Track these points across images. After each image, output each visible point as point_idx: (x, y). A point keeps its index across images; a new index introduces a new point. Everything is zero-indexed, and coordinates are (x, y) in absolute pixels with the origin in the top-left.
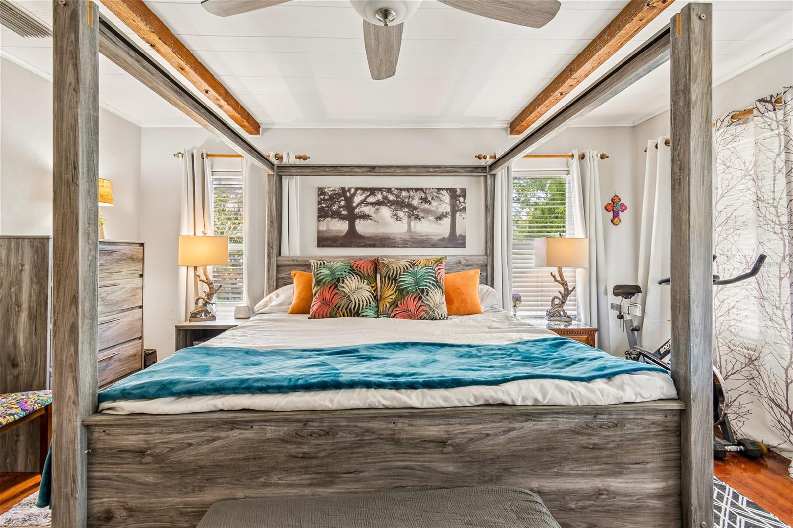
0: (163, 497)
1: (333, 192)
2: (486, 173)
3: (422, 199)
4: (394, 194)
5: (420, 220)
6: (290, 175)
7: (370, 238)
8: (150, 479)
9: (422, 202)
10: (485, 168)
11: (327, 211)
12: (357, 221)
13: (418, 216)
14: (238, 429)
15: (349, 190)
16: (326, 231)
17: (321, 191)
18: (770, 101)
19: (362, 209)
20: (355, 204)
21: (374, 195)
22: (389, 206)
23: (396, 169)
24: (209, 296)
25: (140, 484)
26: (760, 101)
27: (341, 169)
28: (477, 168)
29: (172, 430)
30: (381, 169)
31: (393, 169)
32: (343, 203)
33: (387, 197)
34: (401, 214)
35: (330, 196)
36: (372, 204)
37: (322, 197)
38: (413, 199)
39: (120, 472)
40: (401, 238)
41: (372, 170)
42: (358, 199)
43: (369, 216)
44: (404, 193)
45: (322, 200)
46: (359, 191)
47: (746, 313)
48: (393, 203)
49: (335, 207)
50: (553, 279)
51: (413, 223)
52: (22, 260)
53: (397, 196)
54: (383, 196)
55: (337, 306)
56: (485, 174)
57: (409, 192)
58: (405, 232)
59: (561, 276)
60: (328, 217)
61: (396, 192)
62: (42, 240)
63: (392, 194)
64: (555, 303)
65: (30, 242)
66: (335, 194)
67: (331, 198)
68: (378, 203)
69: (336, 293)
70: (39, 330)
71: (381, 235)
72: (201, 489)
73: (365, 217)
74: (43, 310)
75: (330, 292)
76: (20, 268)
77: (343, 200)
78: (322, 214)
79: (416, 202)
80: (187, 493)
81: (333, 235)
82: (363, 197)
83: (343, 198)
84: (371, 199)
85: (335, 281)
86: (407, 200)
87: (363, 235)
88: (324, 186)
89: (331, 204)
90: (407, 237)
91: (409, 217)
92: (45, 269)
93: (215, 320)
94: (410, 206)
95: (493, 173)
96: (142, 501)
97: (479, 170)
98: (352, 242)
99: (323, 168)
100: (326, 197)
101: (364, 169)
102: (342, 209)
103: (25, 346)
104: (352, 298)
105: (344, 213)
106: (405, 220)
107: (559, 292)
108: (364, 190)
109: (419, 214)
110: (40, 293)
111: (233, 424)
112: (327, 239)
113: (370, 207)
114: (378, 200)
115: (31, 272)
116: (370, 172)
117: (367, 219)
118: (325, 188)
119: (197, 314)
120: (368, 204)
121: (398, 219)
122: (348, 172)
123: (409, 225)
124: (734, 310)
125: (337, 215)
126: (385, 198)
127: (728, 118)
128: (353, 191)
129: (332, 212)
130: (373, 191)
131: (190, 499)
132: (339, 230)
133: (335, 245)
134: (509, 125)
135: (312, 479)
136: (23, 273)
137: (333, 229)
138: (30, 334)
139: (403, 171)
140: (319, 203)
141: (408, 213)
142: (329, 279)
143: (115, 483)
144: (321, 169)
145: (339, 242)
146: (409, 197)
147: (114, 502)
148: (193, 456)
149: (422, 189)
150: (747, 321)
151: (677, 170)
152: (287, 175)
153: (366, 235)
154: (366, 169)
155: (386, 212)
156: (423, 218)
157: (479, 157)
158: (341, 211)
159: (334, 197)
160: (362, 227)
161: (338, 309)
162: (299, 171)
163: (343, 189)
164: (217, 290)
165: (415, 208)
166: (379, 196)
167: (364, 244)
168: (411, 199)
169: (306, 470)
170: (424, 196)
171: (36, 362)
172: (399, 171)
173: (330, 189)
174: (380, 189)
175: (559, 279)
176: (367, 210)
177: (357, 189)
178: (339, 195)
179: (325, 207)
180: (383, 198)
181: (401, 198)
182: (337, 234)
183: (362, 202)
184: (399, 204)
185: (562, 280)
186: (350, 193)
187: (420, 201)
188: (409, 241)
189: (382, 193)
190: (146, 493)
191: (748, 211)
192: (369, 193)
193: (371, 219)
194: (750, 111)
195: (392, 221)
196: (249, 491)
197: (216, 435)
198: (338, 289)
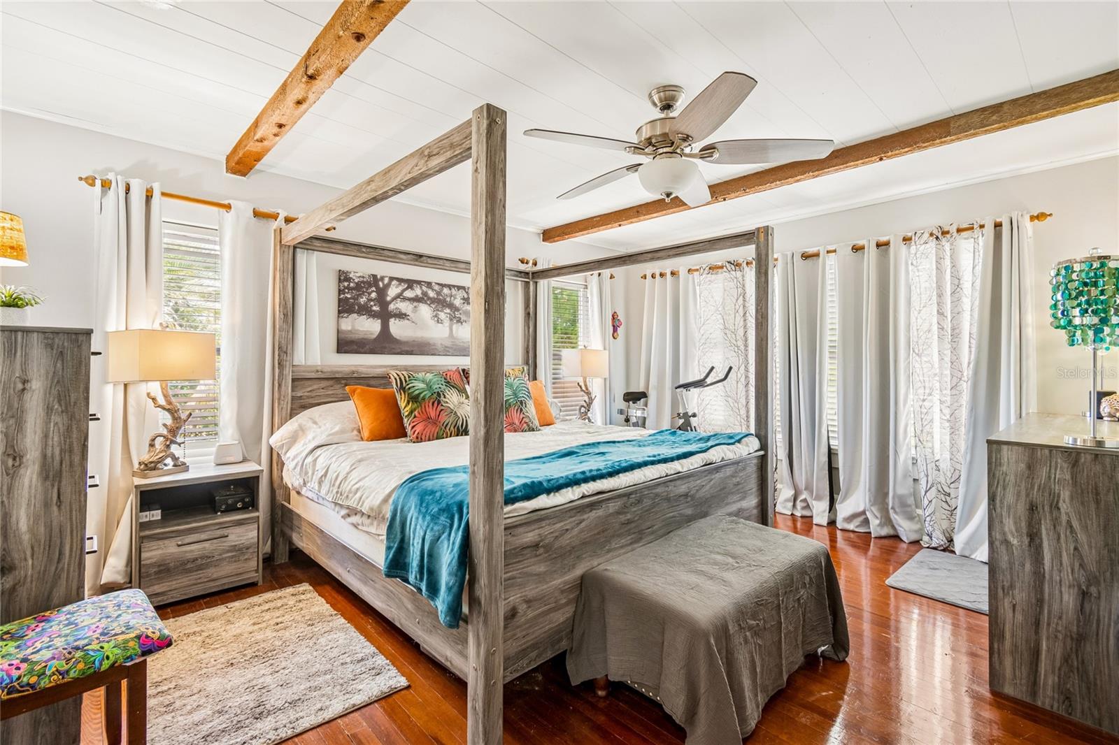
0: (551, 582)
1: (362, 279)
2: (529, 278)
3: (464, 299)
4: (435, 290)
5: (462, 323)
6: (307, 249)
7: (406, 343)
8: (541, 568)
9: (464, 303)
10: (528, 273)
11: (353, 304)
12: (392, 321)
13: (460, 318)
14: (595, 509)
15: (382, 279)
16: (350, 331)
17: (343, 277)
18: (733, 264)
19: (397, 305)
20: (389, 299)
21: (412, 289)
22: (429, 305)
23: (445, 261)
24: (173, 431)
25: (535, 575)
26: (728, 262)
27: (382, 252)
28: (521, 272)
29: (555, 520)
30: (429, 259)
31: (441, 261)
32: (374, 295)
33: (426, 292)
34: (442, 315)
35: (357, 283)
36: (410, 299)
37: (346, 284)
38: (455, 298)
39: (523, 568)
40: (441, 344)
41: (418, 258)
42: (393, 291)
43: (405, 315)
44: (446, 291)
45: (345, 288)
46: (394, 282)
47: (715, 407)
48: (433, 301)
49: (363, 300)
50: (580, 389)
51: (454, 327)
52: (24, 371)
53: (438, 293)
54: (423, 291)
55: (445, 425)
56: (528, 280)
57: (450, 289)
58: (447, 338)
59: (586, 386)
60: (353, 312)
61: (437, 288)
62: (74, 337)
63: (433, 290)
64: (582, 411)
65: (45, 338)
66: (363, 282)
67: (358, 286)
68: (416, 300)
69: (442, 410)
70: (66, 497)
71: (420, 340)
72: (574, 567)
73: (401, 316)
74: (77, 459)
75: (434, 409)
76: (20, 386)
77: (373, 291)
78: (345, 308)
79: (458, 302)
80: (566, 573)
81: (361, 336)
82: (398, 290)
83: (374, 289)
84: (409, 294)
85: (435, 395)
86: (448, 299)
87: (398, 338)
88: (349, 270)
89: (358, 295)
90: (448, 343)
91: (451, 320)
92: (82, 386)
93: (188, 470)
94: (451, 306)
95: (536, 280)
96: (537, 590)
97: (523, 274)
98: (385, 348)
99: (359, 247)
100: (352, 285)
101: (409, 256)
102: (372, 303)
103: (31, 530)
104: (459, 415)
105: (374, 308)
106: (447, 323)
107: (585, 401)
108: (400, 280)
109: (461, 316)
110: (69, 429)
111: (592, 506)
112: (352, 342)
113: (407, 303)
114: (417, 296)
115: (48, 392)
116: (416, 260)
117: (403, 318)
118: (350, 273)
119: (159, 462)
120: (405, 299)
121: (439, 321)
122: (391, 257)
123: (451, 329)
124: (709, 406)
125: (365, 310)
126: (425, 294)
127: (708, 268)
128: (386, 280)
129: (360, 305)
130: (410, 283)
131: (567, 578)
132: (367, 331)
133: (363, 351)
134: (542, 231)
135: (632, 538)
136: (27, 396)
137: (361, 329)
138: (46, 505)
139: (452, 265)
140: (340, 292)
141: (450, 314)
142: (427, 393)
143: (519, 580)
144: (356, 247)
145: (367, 347)
146: (451, 296)
147: (517, 598)
148: (569, 539)
149: (463, 288)
150: (716, 413)
151: (760, 317)
152: (304, 249)
153: (401, 339)
154: (411, 256)
155: (425, 311)
156: (466, 322)
157: (522, 261)
158: (372, 306)
159: (362, 286)
160: (396, 328)
161: (445, 428)
162: (325, 245)
163: (375, 276)
164: (185, 421)
165: (457, 309)
166: (418, 291)
167: (399, 351)
168: (452, 298)
169: (629, 533)
170: (466, 296)
171: (61, 553)
172: (448, 264)
173: (356, 274)
174: (419, 282)
175: (584, 388)
176: (403, 306)
177: (392, 279)
178: (369, 285)
179: (350, 298)
180: (422, 293)
181: (441, 295)
182: (366, 337)
183: (399, 296)
184: (440, 303)
185: (587, 389)
186: (383, 283)
187: (462, 301)
188: (452, 348)
189: (421, 288)
190: (540, 582)
191: (718, 335)
192: (406, 286)
193: (408, 319)
194: (722, 267)
195: (432, 323)
196: (600, 559)
197: (582, 518)
198: (442, 405)
